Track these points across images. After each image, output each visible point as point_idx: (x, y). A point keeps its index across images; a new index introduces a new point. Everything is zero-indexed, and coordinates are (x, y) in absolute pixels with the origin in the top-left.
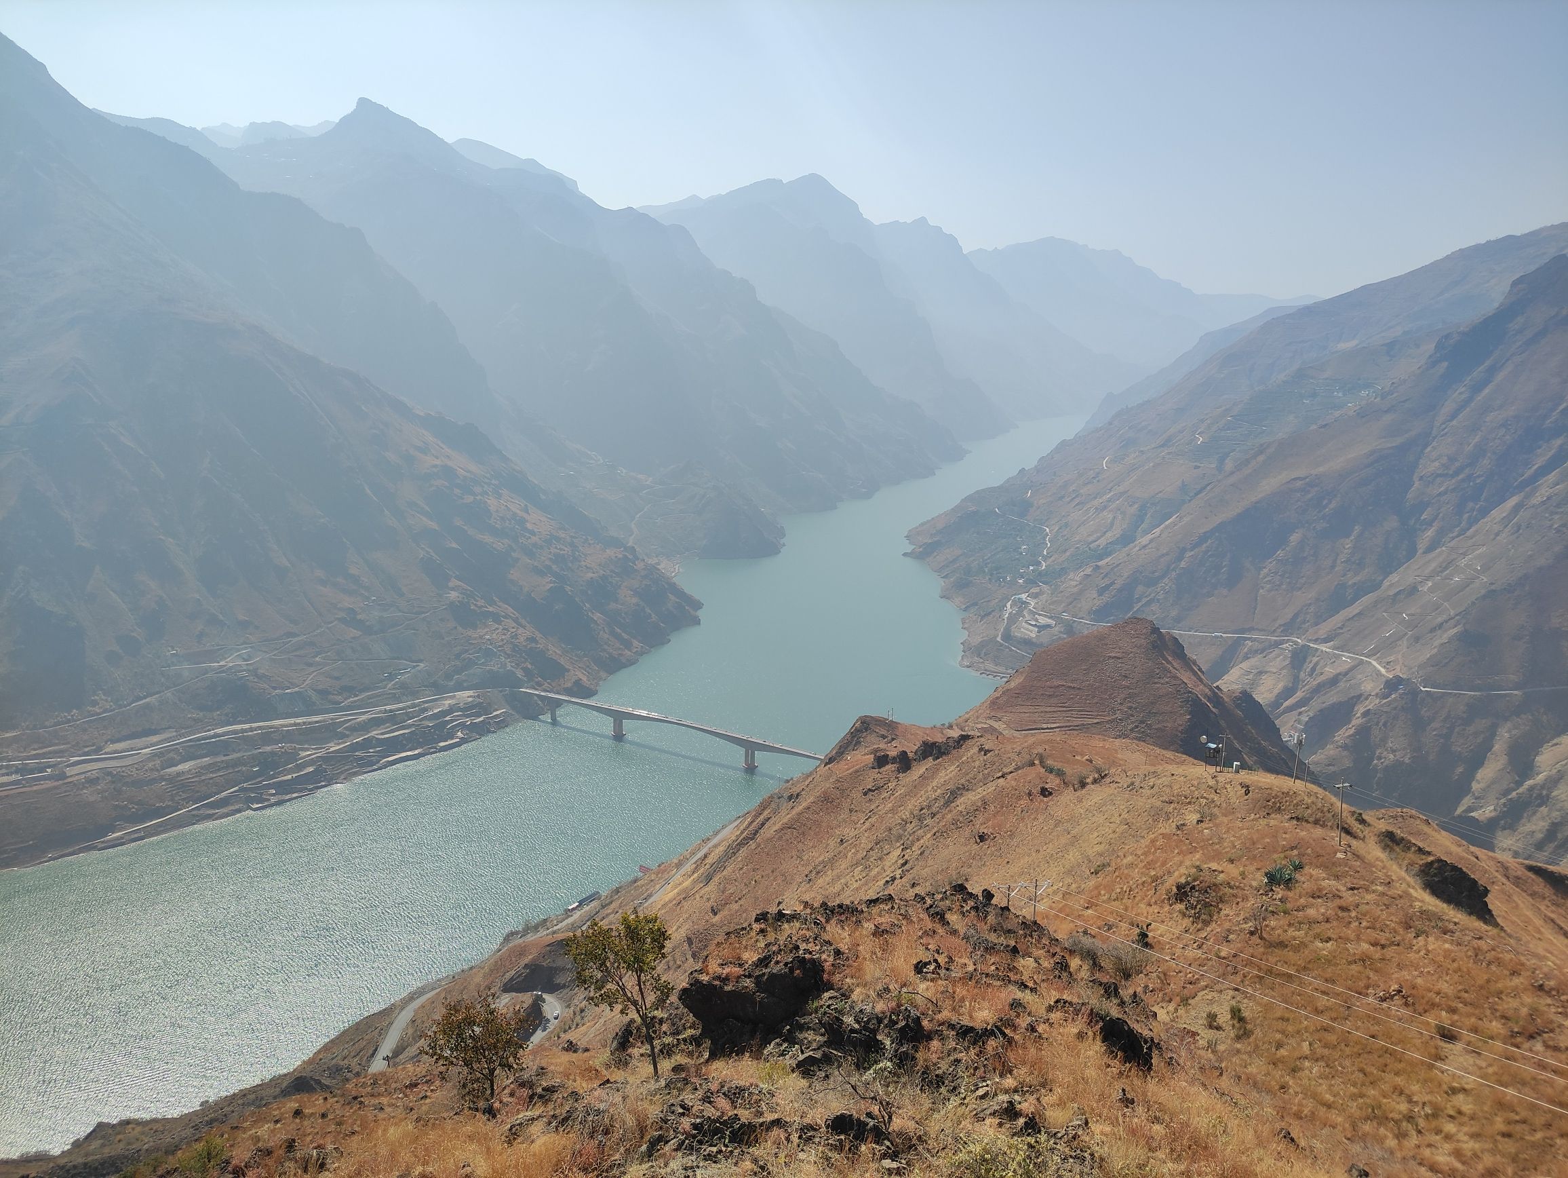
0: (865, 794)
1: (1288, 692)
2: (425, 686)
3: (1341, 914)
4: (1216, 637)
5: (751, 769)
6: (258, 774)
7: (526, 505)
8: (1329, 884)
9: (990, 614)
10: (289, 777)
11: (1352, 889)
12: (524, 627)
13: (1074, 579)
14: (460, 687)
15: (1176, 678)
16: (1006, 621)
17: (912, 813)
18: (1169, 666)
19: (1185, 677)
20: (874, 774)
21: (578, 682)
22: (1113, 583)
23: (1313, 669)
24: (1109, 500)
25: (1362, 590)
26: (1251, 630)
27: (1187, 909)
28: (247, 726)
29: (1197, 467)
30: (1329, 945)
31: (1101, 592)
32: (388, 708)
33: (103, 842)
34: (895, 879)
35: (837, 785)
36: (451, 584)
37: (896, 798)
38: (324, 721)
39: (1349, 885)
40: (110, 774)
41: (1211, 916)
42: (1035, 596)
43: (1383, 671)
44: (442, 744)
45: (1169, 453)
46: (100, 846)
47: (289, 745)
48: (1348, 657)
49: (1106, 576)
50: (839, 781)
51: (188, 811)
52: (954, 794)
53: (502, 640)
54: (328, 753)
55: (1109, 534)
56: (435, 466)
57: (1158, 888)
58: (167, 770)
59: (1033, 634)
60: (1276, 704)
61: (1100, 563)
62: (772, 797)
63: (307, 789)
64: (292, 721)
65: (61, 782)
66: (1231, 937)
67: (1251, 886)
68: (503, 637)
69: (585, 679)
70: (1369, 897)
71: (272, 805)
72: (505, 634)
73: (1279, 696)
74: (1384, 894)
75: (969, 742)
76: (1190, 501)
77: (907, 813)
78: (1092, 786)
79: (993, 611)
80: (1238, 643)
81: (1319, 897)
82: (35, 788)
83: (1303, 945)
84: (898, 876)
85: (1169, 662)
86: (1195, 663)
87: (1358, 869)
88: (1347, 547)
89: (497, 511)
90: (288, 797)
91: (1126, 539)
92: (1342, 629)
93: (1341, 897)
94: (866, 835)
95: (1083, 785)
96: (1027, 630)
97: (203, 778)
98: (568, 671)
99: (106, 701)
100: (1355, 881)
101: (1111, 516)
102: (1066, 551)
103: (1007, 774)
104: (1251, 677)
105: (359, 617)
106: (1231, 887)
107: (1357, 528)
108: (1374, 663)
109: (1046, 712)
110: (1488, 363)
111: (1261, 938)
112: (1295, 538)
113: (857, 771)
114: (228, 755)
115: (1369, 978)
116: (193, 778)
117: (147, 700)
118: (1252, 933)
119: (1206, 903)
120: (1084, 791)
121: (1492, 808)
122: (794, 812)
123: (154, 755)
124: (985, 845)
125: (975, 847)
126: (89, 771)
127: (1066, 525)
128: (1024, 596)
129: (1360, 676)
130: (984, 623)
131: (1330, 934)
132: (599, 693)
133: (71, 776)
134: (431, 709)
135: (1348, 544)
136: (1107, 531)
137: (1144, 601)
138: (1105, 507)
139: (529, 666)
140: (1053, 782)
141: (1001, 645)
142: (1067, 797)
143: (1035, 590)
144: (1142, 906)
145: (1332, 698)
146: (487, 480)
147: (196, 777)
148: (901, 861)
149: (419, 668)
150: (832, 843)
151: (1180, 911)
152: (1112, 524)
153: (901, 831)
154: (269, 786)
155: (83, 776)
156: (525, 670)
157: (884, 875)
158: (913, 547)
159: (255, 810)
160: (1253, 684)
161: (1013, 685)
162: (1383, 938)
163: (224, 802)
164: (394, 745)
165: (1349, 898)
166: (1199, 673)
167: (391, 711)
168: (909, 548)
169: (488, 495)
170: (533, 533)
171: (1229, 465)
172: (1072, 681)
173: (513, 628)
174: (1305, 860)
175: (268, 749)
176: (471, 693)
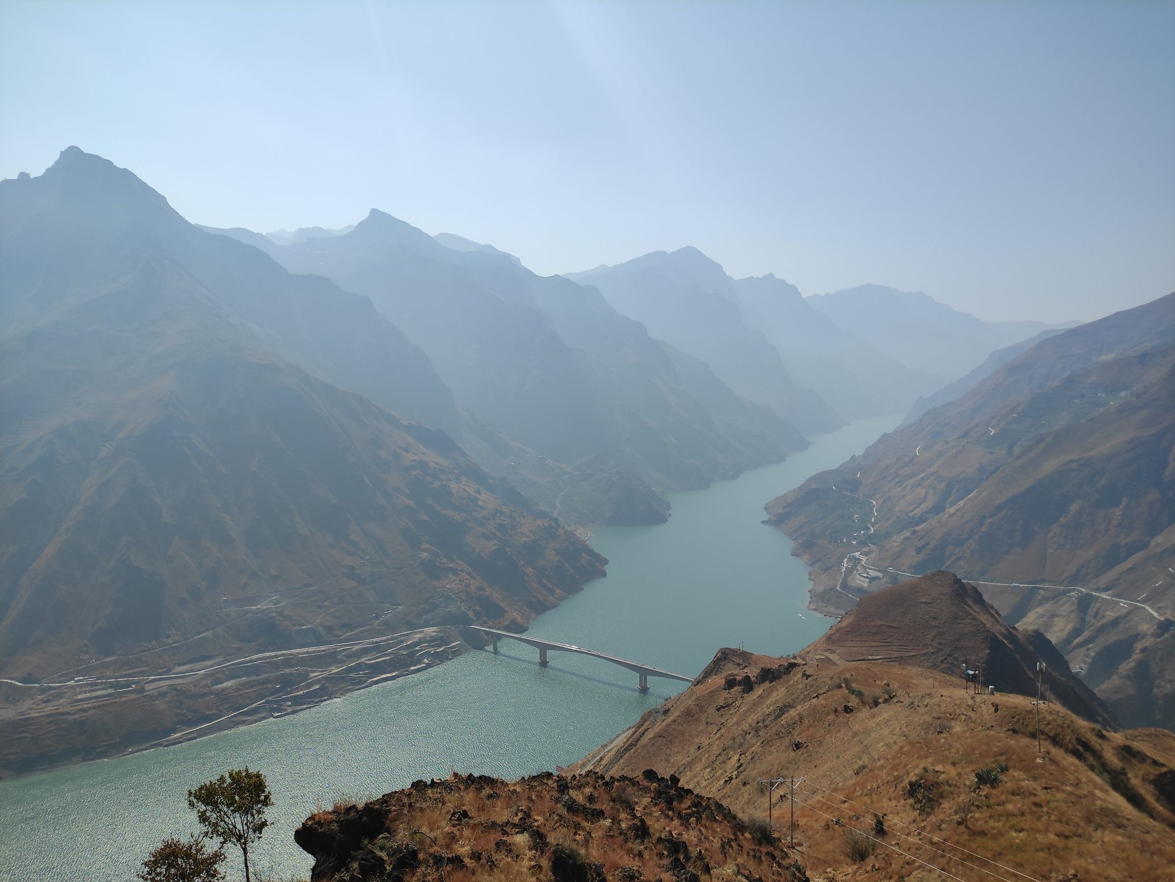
0: (718, 710)
1: (1077, 632)
2: (402, 624)
3: (1034, 809)
4: (1015, 587)
5: (644, 690)
6: (280, 690)
7: (478, 488)
8: (1028, 784)
9: (830, 568)
10: (301, 692)
11: (1046, 788)
12: (475, 579)
13: (897, 541)
14: (427, 625)
15: (975, 619)
16: (843, 573)
17: (750, 726)
18: (970, 610)
19: (984, 618)
20: (725, 694)
21: (514, 621)
22: (928, 544)
23: (1097, 613)
24: (922, 479)
25: (1131, 550)
26: (1043, 581)
27: (915, 803)
28: (273, 654)
29: (991, 453)
30: (1021, 835)
31: (919, 550)
32: (375, 640)
33: (167, 741)
34: (732, 779)
35: (697, 703)
36: (422, 547)
37: (740, 713)
38: (328, 650)
39: (1044, 785)
40: (175, 689)
41: (933, 809)
42: (866, 554)
43: (1155, 614)
44: (413, 668)
45: (968, 443)
46: (165, 743)
47: (302, 668)
48: (1124, 603)
49: (922, 538)
50: (698, 700)
51: (228, 718)
52: (783, 710)
53: (459, 589)
54: (330, 674)
55: (923, 506)
56: (414, 461)
57: (898, 786)
58: (215, 687)
59: (865, 584)
60: (1068, 640)
61: (917, 528)
62: (651, 712)
63: (313, 702)
64: (305, 650)
65: (141, 695)
66: (944, 826)
67: (965, 785)
68: (460, 586)
69: (519, 618)
70: (1059, 796)
71: (287, 714)
72: (460, 584)
73: (1069, 635)
74: (1071, 793)
75: (797, 669)
76: (987, 479)
77: (747, 725)
78: (883, 705)
79: (833, 566)
80: (1032, 592)
81: (1018, 794)
82: (123, 699)
83: (1001, 834)
84: (734, 777)
85: (970, 607)
86: (992, 608)
87: (1053, 772)
88: (1118, 514)
89: (457, 493)
90: (300, 708)
91: (938, 509)
92: (1118, 580)
93: (1035, 795)
94: (717, 743)
95: (876, 704)
96: (860, 580)
97: (240, 693)
98: (507, 612)
99: (177, 635)
100: (1049, 782)
101: (923, 491)
102: (889, 519)
103: (820, 694)
104: (1045, 619)
105: (357, 572)
106: (950, 786)
107: (1125, 500)
108: (1148, 608)
109: (871, 646)
111: (967, 827)
112: (1074, 508)
113: (712, 692)
114: (259, 675)
115: (1052, 863)
116: (233, 692)
117: (205, 634)
118: (959, 823)
119: (929, 798)
120: (876, 709)
122: (664, 724)
123: (207, 675)
124: (799, 752)
125: (793, 754)
126: (161, 687)
127: (889, 498)
128: (857, 554)
129: (1136, 619)
130: (826, 576)
131: (1023, 825)
132: (530, 628)
133: (149, 690)
134: (406, 640)
135: (1118, 512)
136: (921, 503)
137: (954, 558)
138: (919, 485)
139: (478, 609)
140: (854, 701)
141: (840, 593)
142: (864, 713)
143: (866, 549)
144: (884, 800)
145: (1114, 636)
146: (450, 470)
147: (236, 692)
148: (737, 765)
149: (398, 610)
150: (692, 749)
151: (911, 805)
152: (925, 498)
153: (742, 741)
154: (287, 700)
155: (156, 691)
156: (475, 611)
157: (726, 775)
158: (769, 516)
159: (276, 717)
160: (1047, 625)
161: (844, 624)
162: (1067, 830)
163: (254, 712)
164: (378, 669)
165: (1042, 795)
166: (996, 615)
167: (376, 642)
168: (766, 517)
169: (451, 480)
170: (483, 508)
171: (1017, 450)
172: (892, 622)
173: (467, 579)
174: (1010, 764)
175: (288, 671)
176: (435, 629)
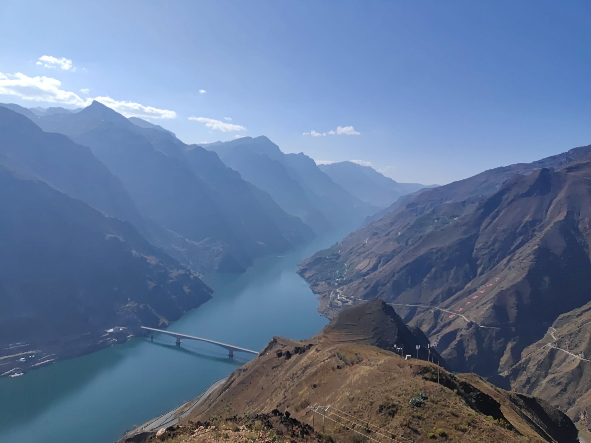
0: (273, 368)
1: (433, 328)
4: (407, 306)
13: (356, 283)
16: (331, 299)
20: (276, 360)
22: (370, 285)
23: (442, 319)
25: (457, 290)
26: (419, 304)
29: (398, 244)
31: (366, 288)
35: (262, 365)
37: (284, 370)
42: (341, 290)
43: (466, 319)
48: (454, 314)
49: (367, 282)
52: (306, 368)
53: (133, 306)
55: (368, 267)
59: (340, 304)
60: (429, 332)
61: (365, 278)
62: (237, 370)
73: (430, 329)
75: (312, 347)
76: (396, 255)
77: (288, 376)
78: (356, 365)
79: (326, 295)
86: (398, 316)
92: (451, 303)
95: (353, 364)
96: (338, 302)
101: (368, 260)
102: (352, 273)
103: (325, 360)
104: (420, 321)
107: (455, 267)
108: (463, 317)
109: (344, 335)
110: (496, 210)
112: (434, 270)
113: (269, 359)
119: (389, 413)
120: (353, 367)
121: (507, 372)
122: (244, 376)
124: (316, 389)
125: (312, 390)
127: (353, 263)
128: (337, 290)
129: (458, 322)
135: (452, 272)
137: (381, 292)
138: (367, 257)
140: (342, 363)
142: (347, 369)
143: (342, 287)
145: (449, 329)
148: (284, 397)
152: (369, 264)
156: (142, 319)
160: (420, 324)
161: (332, 324)
166: (400, 320)
171: (410, 243)
172: (354, 323)
